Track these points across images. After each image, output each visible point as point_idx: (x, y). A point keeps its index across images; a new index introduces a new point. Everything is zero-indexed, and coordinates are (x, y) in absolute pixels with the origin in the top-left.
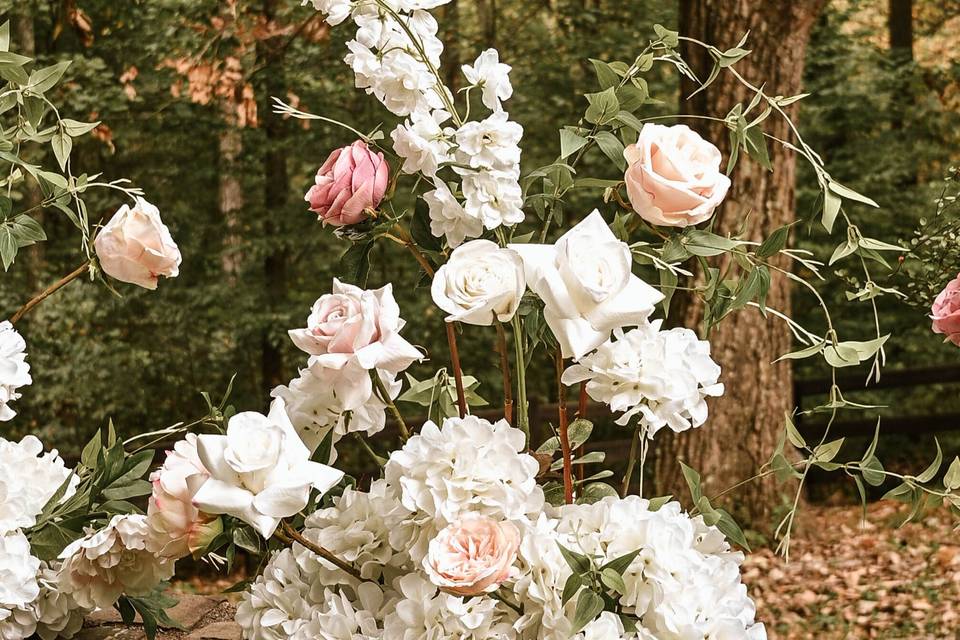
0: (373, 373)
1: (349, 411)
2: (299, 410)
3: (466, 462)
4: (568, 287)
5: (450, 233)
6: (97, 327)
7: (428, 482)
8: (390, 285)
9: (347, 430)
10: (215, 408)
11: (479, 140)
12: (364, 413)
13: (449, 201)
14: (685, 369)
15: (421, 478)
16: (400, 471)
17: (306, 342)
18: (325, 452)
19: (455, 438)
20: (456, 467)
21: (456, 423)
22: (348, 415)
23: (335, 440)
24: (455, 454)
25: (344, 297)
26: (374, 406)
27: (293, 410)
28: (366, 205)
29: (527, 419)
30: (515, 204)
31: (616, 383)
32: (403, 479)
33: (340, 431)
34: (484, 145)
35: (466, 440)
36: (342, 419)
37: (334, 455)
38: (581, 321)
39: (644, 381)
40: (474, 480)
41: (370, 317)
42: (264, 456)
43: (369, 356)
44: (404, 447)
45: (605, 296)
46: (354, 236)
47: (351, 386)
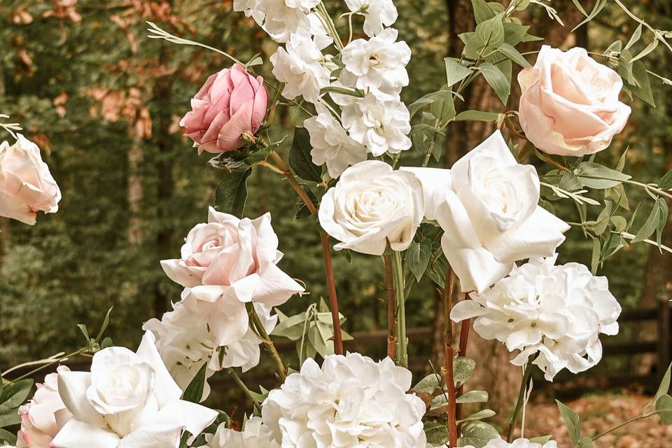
0: (249, 306)
1: (223, 347)
2: (171, 344)
3: (351, 404)
4: (470, 213)
5: (332, 162)
6: (43, 278)
7: (309, 425)
8: (268, 214)
9: (221, 365)
10: (93, 340)
11: (366, 59)
12: (238, 348)
13: (332, 127)
14: (586, 306)
15: (302, 420)
16: (278, 413)
17: (179, 273)
18: (199, 387)
19: (339, 378)
20: (339, 409)
21: (341, 361)
22: (222, 351)
23: (208, 375)
24: (339, 395)
25: (220, 226)
26: (249, 341)
27: (165, 344)
28: (245, 129)
29: (406, 356)
30: (402, 131)
31: (511, 321)
32: (282, 421)
33: (213, 367)
34: (370, 68)
35: (351, 380)
36: (216, 355)
37: (207, 391)
38: (483, 251)
39: (543, 318)
40: (361, 424)
41: (247, 246)
42: (131, 396)
43: (246, 288)
44: (282, 386)
45: (511, 224)
46: (230, 165)
47: (226, 320)
